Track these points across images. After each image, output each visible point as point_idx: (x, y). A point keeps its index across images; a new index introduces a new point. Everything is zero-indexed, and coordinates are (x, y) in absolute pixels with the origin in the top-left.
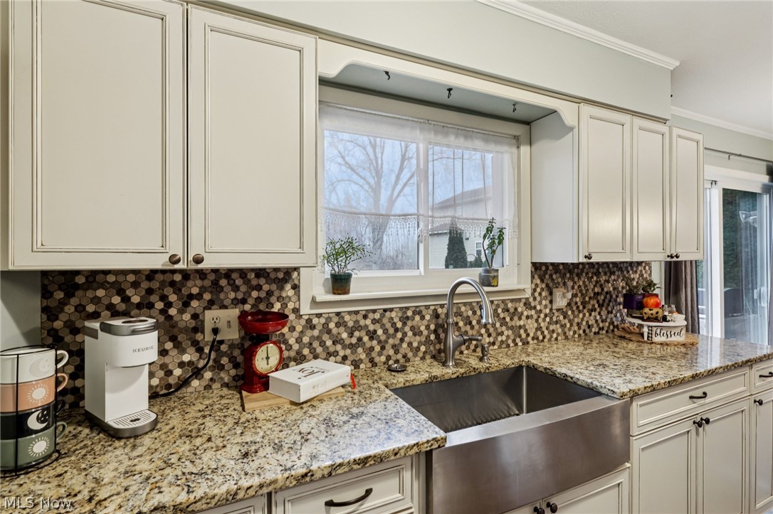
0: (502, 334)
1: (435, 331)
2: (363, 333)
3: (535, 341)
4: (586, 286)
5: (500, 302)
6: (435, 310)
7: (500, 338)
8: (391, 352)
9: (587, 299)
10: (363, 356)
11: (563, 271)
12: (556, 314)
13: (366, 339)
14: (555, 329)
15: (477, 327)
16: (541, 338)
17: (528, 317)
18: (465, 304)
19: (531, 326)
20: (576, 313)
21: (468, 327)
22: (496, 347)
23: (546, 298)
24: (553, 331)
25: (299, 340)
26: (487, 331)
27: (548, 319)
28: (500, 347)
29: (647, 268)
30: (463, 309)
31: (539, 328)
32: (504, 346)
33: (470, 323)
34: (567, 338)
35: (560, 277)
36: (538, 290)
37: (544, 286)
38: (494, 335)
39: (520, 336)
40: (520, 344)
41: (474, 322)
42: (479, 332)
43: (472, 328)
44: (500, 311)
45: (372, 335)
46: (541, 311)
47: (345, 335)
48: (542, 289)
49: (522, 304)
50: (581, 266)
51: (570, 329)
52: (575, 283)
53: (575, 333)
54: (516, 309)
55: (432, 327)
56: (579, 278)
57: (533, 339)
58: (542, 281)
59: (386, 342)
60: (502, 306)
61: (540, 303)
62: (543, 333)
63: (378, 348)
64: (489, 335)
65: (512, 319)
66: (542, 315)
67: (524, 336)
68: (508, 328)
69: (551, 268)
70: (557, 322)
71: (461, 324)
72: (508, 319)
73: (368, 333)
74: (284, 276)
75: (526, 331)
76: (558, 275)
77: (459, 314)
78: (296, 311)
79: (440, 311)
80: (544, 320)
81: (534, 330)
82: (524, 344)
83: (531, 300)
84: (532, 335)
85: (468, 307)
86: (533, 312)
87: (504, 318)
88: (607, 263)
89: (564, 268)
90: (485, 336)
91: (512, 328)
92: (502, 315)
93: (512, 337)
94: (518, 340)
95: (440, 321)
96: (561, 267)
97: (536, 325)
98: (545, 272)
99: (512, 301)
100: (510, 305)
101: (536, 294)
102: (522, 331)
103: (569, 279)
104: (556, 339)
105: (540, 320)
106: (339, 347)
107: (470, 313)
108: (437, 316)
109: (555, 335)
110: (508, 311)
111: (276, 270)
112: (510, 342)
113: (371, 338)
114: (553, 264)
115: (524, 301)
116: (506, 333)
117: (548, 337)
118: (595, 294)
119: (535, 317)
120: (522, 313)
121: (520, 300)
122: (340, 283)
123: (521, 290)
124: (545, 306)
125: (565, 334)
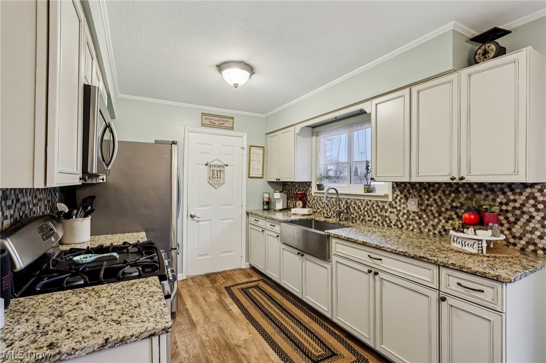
0: (375, 217)
1: (346, 209)
2: (325, 204)
3: (396, 227)
4: (442, 200)
5: (375, 201)
6: (346, 200)
7: (374, 219)
8: (332, 213)
9: (443, 209)
10: (325, 212)
11: (419, 188)
12: (412, 215)
13: (326, 206)
14: (411, 223)
15: (363, 211)
16: (400, 226)
17: (391, 212)
18: (358, 200)
19: (394, 218)
20: (431, 217)
21: (359, 210)
22: (372, 223)
23: (404, 203)
24: (410, 225)
25: (312, 203)
26: (368, 214)
27: (405, 216)
28: (374, 224)
30: (357, 201)
31: (398, 220)
32: (377, 224)
33: (360, 209)
35: (416, 191)
36: (399, 198)
37: (403, 196)
38: (371, 217)
39: (386, 221)
40: (386, 225)
41: (362, 209)
42: (364, 213)
43: (361, 211)
44: (374, 205)
45: (328, 205)
46: (400, 211)
47: (321, 204)
48: (401, 198)
49: (387, 204)
50: (437, 186)
51: (424, 227)
52: (430, 197)
53: (429, 231)
54: (384, 206)
55: (345, 207)
56: (435, 194)
57: (394, 225)
58: (401, 193)
59: (331, 208)
60: (376, 203)
61: (400, 206)
62: (401, 223)
63: (329, 210)
64: (369, 216)
65: (381, 211)
66: (401, 213)
67: (388, 222)
68: (379, 215)
69: (408, 185)
70: (412, 220)
71: (356, 208)
72: (379, 211)
73: (326, 204)
74: (308, 184)
75: (390, 219)
76: (414, 190)
77: (355, 203)
78: (311, 194)
79: (348, 201)
80: (403, 216)
81: (395, 221)
82: (388, 226)
83: (393, 203)
84: (393, 223)
85: (359, 201)
86: (395, 210)
87: (377, 210)
89: (420, 186)
90: (367, 216)
91: (381, 216)
92: (375, 208)
93: (381, 221)
94: (385, 223)
95: (348, 205)
96: (417, 185)
97: (396, 218)
98: (404, 188)
99: (381, 202)
100: (380, 204)
101: (397, 200)
102: (387, 219)
103: (424, 194)
104: (412, 230)
105: (400, 216)
106: (320, 207)
107: (360, 204)
108: (347, 203)
109: (411, 228)
110: (379, 206)
111: (308, 182)
112: (380, 223)
113: (327, 206)
115: (389, 203)
116: (378, 217)
117: (405, 227)
118: (452, 207)
119: (396, 213)
120: (387, 209)
121: (386, 202)
122: (320, 187)
123: (386, 196)
124: (404, 208)
125: (420, 229)
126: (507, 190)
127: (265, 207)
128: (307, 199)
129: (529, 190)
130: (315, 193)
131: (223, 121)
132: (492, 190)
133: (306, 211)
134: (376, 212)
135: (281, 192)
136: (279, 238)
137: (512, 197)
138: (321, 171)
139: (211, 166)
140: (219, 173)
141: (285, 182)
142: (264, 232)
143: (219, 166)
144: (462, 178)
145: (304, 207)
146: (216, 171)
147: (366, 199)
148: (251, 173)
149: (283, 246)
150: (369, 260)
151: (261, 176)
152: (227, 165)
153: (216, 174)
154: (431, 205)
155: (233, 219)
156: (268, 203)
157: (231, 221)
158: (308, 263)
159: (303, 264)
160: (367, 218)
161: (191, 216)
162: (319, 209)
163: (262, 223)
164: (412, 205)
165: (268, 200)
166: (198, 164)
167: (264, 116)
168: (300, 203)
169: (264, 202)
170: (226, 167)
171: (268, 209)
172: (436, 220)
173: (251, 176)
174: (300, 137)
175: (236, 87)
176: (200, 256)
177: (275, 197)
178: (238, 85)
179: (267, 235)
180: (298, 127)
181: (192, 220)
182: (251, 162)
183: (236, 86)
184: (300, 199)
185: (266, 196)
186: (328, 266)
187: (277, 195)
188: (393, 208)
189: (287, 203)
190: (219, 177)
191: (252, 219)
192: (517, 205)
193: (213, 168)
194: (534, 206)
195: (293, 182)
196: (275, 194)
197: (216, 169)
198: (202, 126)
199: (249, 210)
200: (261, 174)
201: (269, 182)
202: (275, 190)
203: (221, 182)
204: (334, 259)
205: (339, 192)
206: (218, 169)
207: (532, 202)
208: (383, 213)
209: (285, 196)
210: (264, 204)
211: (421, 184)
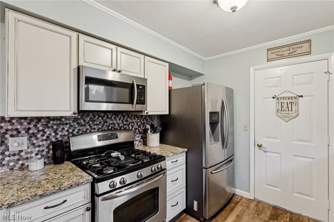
139: (280, 99)
140: (290, 106)
143: (289, 98)
146: (286, 104)
152: (302, 96)
153: (285, 105)
155: (313, 159)
157: (309, 160)
161: (260, 146)
166: (265, 98)
170: (300, 98)
175: (234, 11)
176: (267, 184)
178: (236, 7)
181: (260, 149)
190: (290, 110)
193: (282, 101)
197: (285, 101)
198: (267, 62)
203: (293, 115)
206: (289, 101)
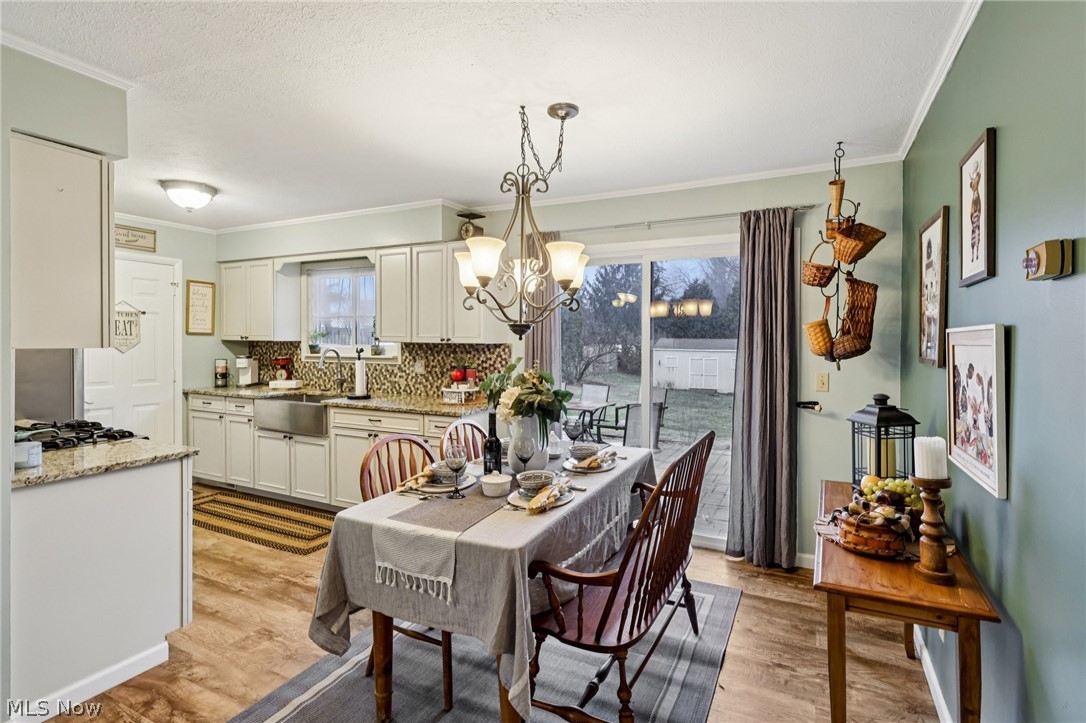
2: (322, 373)
3: (405, 393)
4: (444, 361)
5: (383, 366)
9: (445, 370)
10: (322, 383)
11: (426, 349)
12: (420, 378)
13: (323, 375)
14: (419, 387)
16: (409, 391)
17: (400, 377)
19: (403, 383)
20: (436, 379)
23: (413, 366)
24: (418, 389)
25: (302, 372)
27: (414, 380)
29: (507, 350)
31: (408, 385)
34: (428, 395)
36: (408, 360)
37: (411, 358)
39: (395, 388)
44: (383, 370)
45: (325, 374)
46: (409, 374)
47: (316, 372)
48: (410, 360)
49: (396, 368)
51: (430, 390)
52: (435, 358)
53: (434, 393)
54: (393, 371)
56: (439, 355)
58: (410, 355)
59: (330, 378)
60: (385, 368)
61: (409, 369)
62: (410, 388)
63: (327, 381)
65: (390, 376)
66: (410, 377)
68: (388, 382)
69: (416, 346)
70: (420, 383)
72: (388, 376)
74: (296, 345)
75: (399, 385)
76: (422, 351)
78: (300, 359)
80: (411, 380)
81: (404, 386)
82: (397, 393)
83: (402, 366)
84: (403, 388)
86: (404, 374)
87: (386, 375)
88: (464, 345)
89: (426, 347)
91: (390, 382)
92: (384, 373)
96: (424, 346)
97: (405, 383)
98: (413, 349)
99: (390, 365)
100: (389, 368)
101: (406, 363)
103: (430, 355)
105: (408, 380)
106: (314, 377)
109: (419, 392)
110: (388, 371)
111: (295, 342)
114: (418, 344)
115: (398, 366)
116: (387, 384)
117: (414, 392)
119: (405, 377)
120: (397, 374)
121: (395, 365)
122: (313, 349)
123: (395, 359)
124: (413, 371)
125: (426, 392)
126: (486, 350)
127: (220, 382)
128: (293, 366)
129: (498, 350)
130: (307, 357)
131: (133, 235)
132: (477, 350)
133: (293, 384)
134: (385, 378)
135: (248, 357)
136: (252, 423)
137: (489, 356)
138: (316, 324)
140: (128, 326)
141: (253, 342)
142: (223, 420)
143: (127, 314)
144: (448, 340)
145: (289, 378)
146: (122, 322)
147: (375, 363)
148: (190, 326)
149: (258, 433)
150: (370, 424)
151: (210, 331)
152: (144, 313)
153: (121, 326)
154: (436, 367)
155: (157, 404)
156: (225, 376)
157: (153, 408)
158: (299, 447)
159: (292, 449)
160: (376, 386)
162: (312, 380)
163: (218, 405)
164: (419, 368)
165: (224, 371)
167: (214, 232)
168: (284, 373)
169: (216, 374)
170: (142, 315)
171: (225, 386)
172: (440, 381)
173: (190, 331)
174: (282, 276)
177: (238, 366)
179: (228, 423)
180: (279, 264)
182: (191, 308)
183: (190, 210)
184: (283, 367)
185: (221, 364)
186: (325, 443)
187: (242, 362)
188: (402, 371)
189: (259, 374)
190: (129, 333)
191: (196, 402)
192: (492, 362)
193: (116, 318)
194: (501, 362)
195: (268, 342)
196: (238, 360)
197: (122, 319)
199: (190, 387)
200: (210, 326)
201: (226, 343)
202: (237, 355)
203: (133, 342)
204: (332, 432)
205: (341, 355)
206: (127, 319)
207: (499, 359)
208: (393, 379)
209: (256, 364)
210: (216, 377)
211: (427, 345)
